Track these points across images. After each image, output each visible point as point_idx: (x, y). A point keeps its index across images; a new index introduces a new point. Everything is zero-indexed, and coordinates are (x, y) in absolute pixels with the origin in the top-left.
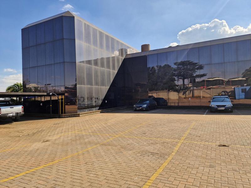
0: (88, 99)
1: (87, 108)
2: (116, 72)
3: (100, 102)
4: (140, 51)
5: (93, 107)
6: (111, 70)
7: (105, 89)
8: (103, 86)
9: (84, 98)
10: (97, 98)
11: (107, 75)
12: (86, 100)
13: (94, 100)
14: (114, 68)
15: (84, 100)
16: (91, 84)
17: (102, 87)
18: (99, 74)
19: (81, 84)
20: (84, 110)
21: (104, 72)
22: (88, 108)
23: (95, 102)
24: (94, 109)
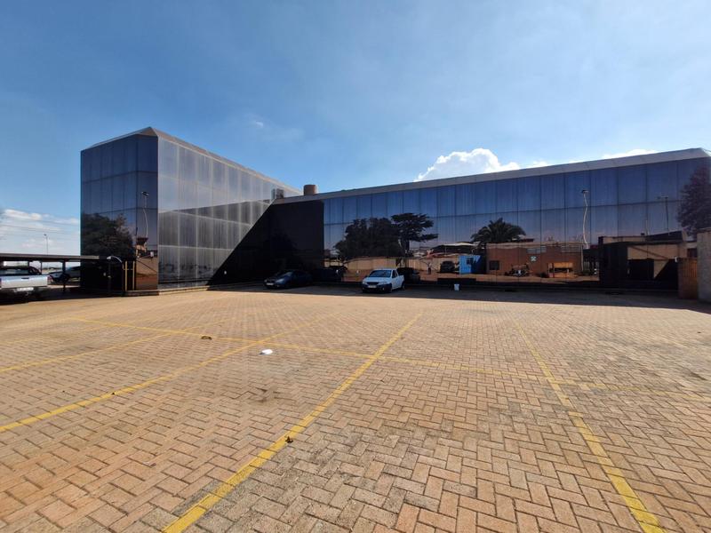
0: (182, 267)
1: (180, 282)
2: (251, 226)
3: (211, 273)
4: (302, 194)
5: (195, 281)
6: (240, 224)
7: (224, 253)
8: (219, 247)
9: (173, 266)
10: (205, 267)
11: (230, 231)
12: (179, 270)
13: (197, 271)
14: (246, 219)
15: (173, 269)
16: (192, 244)
17: (216, 249)
18: (211, 229)
19: (169, 244)
20: (175, 285)
21: (223, 226)
22: (184, 282)
23: (200, 272)
24: (197, 284)
